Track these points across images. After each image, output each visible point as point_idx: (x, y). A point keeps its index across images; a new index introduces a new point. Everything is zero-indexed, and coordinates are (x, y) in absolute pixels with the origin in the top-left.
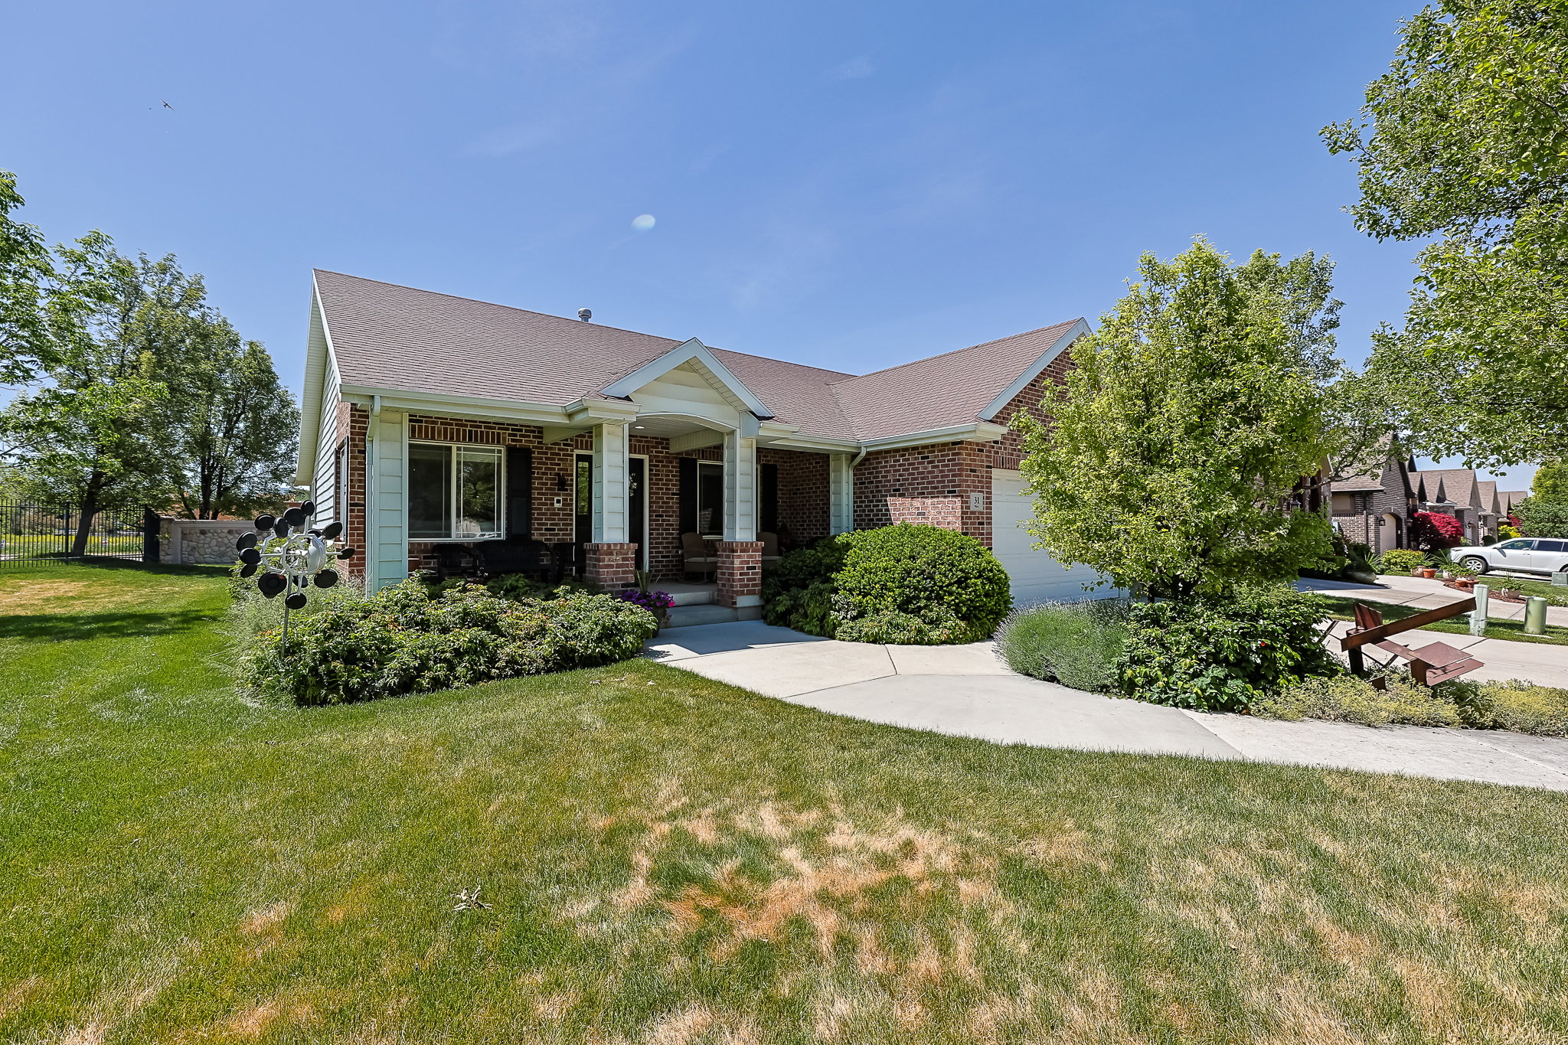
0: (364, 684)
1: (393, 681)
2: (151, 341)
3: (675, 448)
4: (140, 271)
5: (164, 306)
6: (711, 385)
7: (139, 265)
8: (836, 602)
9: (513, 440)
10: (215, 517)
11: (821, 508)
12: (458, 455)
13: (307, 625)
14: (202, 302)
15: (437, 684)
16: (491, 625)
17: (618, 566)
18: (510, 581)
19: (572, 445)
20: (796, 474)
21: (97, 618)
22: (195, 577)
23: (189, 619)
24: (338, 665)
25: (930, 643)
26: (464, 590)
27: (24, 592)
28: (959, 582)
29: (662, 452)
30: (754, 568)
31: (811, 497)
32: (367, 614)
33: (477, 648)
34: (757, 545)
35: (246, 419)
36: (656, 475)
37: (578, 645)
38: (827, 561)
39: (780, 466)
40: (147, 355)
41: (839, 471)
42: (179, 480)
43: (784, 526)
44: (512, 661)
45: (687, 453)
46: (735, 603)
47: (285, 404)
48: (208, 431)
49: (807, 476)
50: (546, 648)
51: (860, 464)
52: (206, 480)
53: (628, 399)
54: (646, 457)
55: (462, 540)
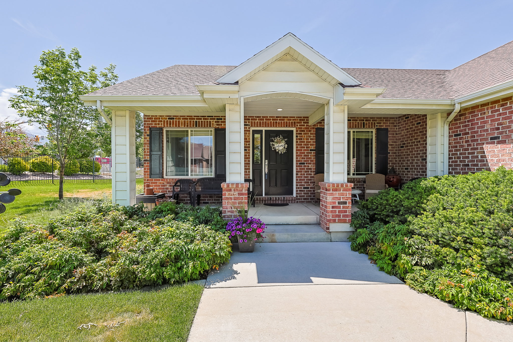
3: (311, 122)
6: (309, 69)
8: (410, 246)
9: (217, 125)
11: (421, 157)
19: (249, 125)
20: (403, 134)
29: (304, 125)
30: (345, 203)
31: (414, 149)
34: (347, 186)
36: (299, 139)
38: (406, 203)
39: (391, 129)
41: (434, 127)
43: (393, 169)
46: (328, 228)
49: (410, 134)
51: (455, 119)
53: (237, 83)
54: (294, 129)
55: (194, 177)
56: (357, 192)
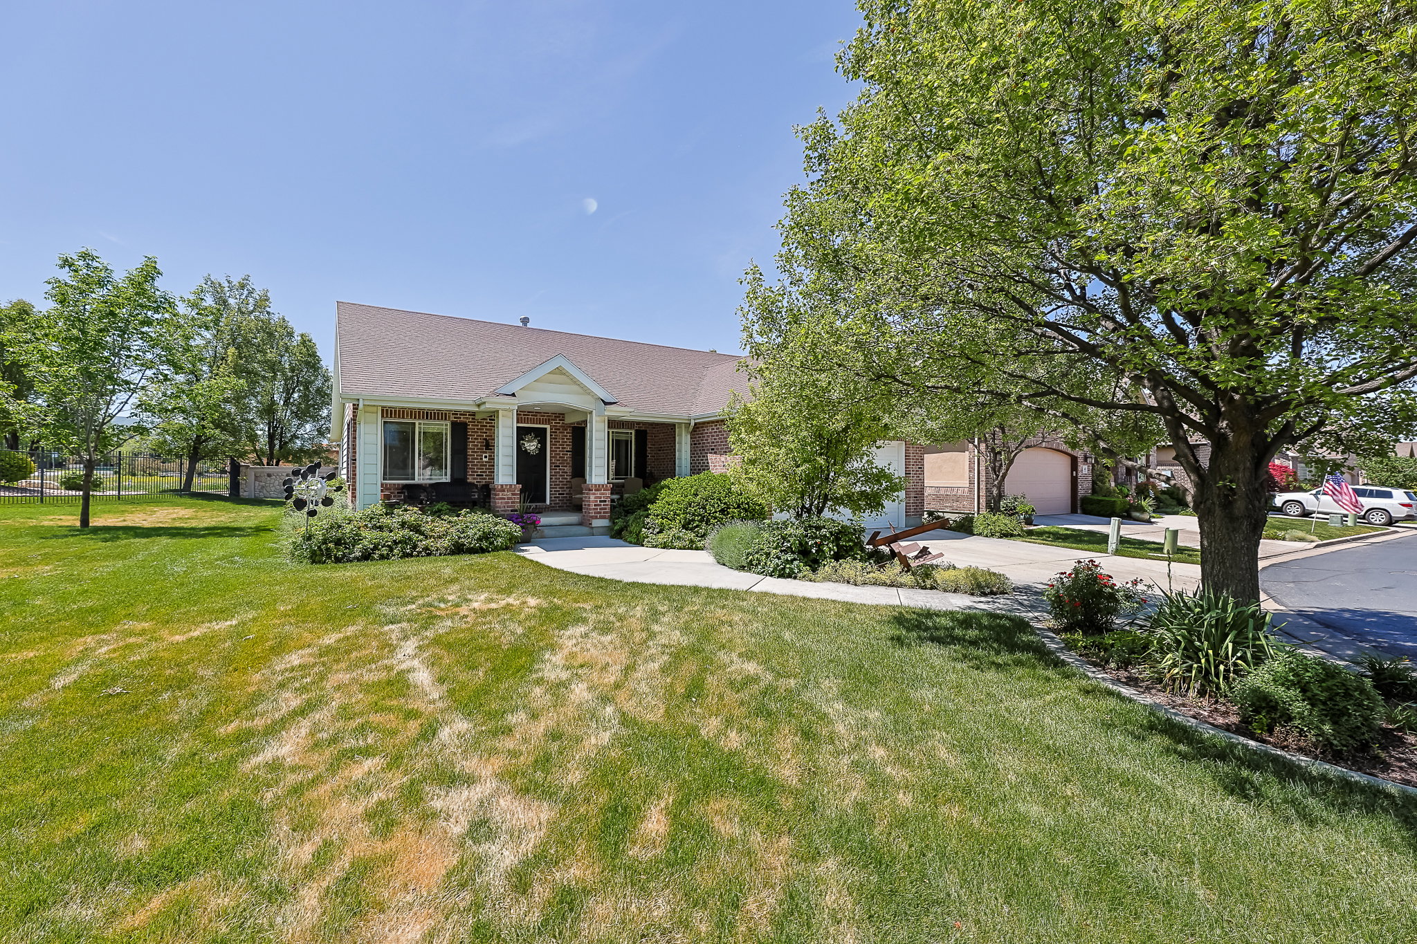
0: (344, 555)
1: (358, 554)
2: (234, 341)
3: (570, 420)
4: (227, 289)
5: (243, 313)
6: (575, 383)
7: (226, 284)
8: (648, 523)
9: (455, 419)
10: (277, 464)
12: (420, 428)
13: (318, 526)
14: (268, 309)
15: (382, 557)
16: (416, 529)
17: (508, 499)
18: (438, 506)
20: (660, 436)
21: (206, 529)
22: (264, 507)
23: (259, 530)
24: (331, 545)
25: (697, 549)
26: (406, 510)
27: (158, 514)
28: (722, 511)
29: (559, 423)
30: (605, 501)
31: (668, 453)
32: (350, 521)
33: (405, 541)
34: (607, 488)
35: (299, 391)
36: (554, 437)
37: (466, 541)
38: (649, 497)
39: (648, 435)
40: (231, 350)
41: (680, 435)
42: (253, 438)
43: (651, 473)
44: (426, 549)
45: (578, 423)
46: (591, 524)
47: (327, 379)
48: (273, 403)
50: (446, 543)
51: (693, 430)
52: (271, 437)
53: (513, 395)
54: (548, 427)
55: (421, 482)
56: (615, 497)
